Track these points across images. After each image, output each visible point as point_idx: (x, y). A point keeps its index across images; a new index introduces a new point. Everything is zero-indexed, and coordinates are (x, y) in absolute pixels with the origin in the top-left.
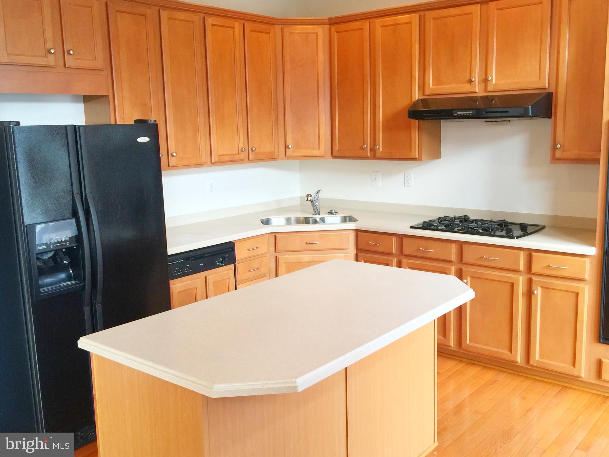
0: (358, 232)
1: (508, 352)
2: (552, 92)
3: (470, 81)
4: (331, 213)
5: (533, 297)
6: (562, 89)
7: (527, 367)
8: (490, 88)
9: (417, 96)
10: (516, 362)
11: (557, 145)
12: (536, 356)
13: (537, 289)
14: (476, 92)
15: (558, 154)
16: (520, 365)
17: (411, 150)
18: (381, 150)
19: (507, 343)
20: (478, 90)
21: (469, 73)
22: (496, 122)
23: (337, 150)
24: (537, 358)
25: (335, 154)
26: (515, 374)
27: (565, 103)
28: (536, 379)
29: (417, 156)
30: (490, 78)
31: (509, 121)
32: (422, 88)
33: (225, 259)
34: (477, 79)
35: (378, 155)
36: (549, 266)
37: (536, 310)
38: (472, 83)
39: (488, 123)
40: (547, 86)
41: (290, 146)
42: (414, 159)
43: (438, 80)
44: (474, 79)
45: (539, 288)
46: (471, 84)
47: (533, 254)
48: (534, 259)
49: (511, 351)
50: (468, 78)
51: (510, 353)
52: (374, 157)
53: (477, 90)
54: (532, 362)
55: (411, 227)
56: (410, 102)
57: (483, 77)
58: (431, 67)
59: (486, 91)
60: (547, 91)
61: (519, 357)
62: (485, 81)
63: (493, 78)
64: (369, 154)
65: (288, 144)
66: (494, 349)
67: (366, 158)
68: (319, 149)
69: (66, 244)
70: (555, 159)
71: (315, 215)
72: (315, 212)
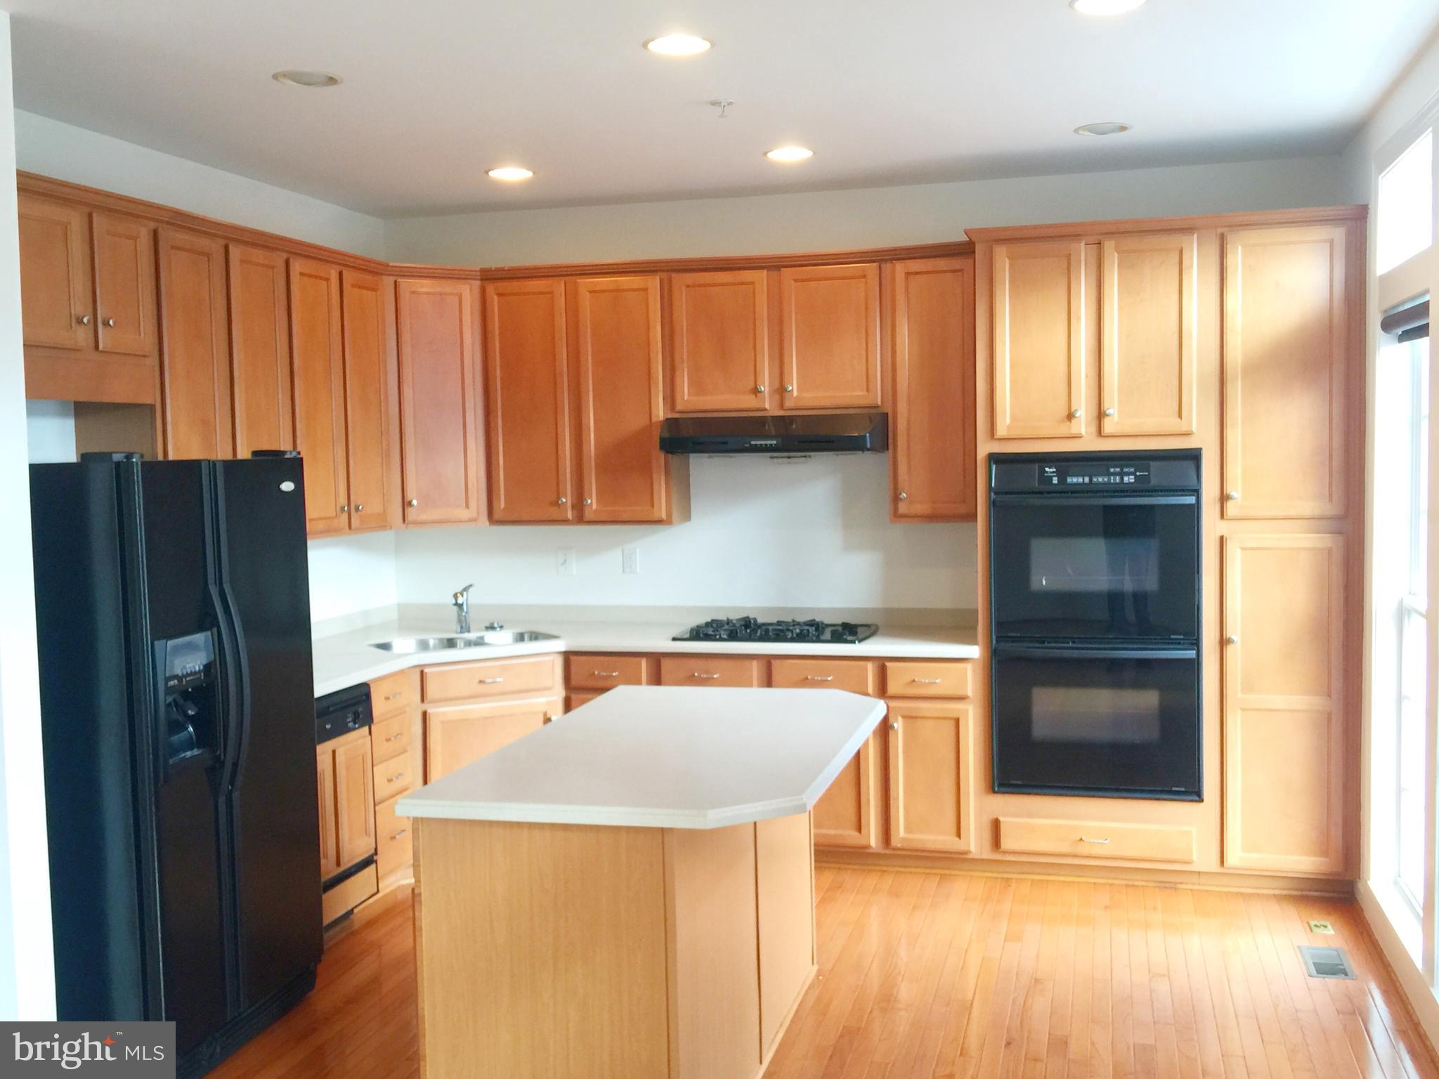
0: (568, 656)
1: (855, 833)
2: (886, 412)
3: (756, 391)
4: (491, 628)
5: (891, 733)
6: (902, 407)
7: (888, 852)
8: (788, 404)
9: (660, 413)
10: (868, 847)
11: (901, 494)
12: (900, 832)
13: (897, 721)
14: (766, 410)
15: (903, 508)
16: (874, 851)
17: (653, 506)
18: (594, 507)
19: (853, 818)
20: (769, 405)
21: (752, 378)
22: (789, 457)
23: (502, 508)
24: (902, 833)
25: (497, 516)
26: (864, 871)
27: (908, 429)
28: (897, 872)
29: (664, 516)
30: (790, 388)
31: (810, 457)
32: (671, 399)
33: (359, 717)
34: (767, 389)
35: (588, 515)
36: (914, 681)
37: (897, 756)
38: (758, 395)
39: (775, 460)
40: (879, 403)
41: (415, 502)
42: (659, 522)
43: (698, 386)
44: (763, 389)
45: (900, 719)
46: (756, 396)
47: (888, 664)
48: (889, 672)
49: (859, 830)
50: (752, 385)
51: (857, 834)
52: (580, 519)
53: (767, 406)
54: (895, 842)
55: (674, 639)
56: (648, 422)
57: (777, 385)
58: (685, 365)
59: (782, 406)
60: (880, 411)
61: (873, 837)
62: (781, 391)
63: (793, 387)
64: (570, 515)
65: (409, 499)
66: (832, 832)
67: (565, 521)
68: (467, 506)
69: (200, 678)
70: (897, 516)
71: (461, 632)
72: (462, 627)
